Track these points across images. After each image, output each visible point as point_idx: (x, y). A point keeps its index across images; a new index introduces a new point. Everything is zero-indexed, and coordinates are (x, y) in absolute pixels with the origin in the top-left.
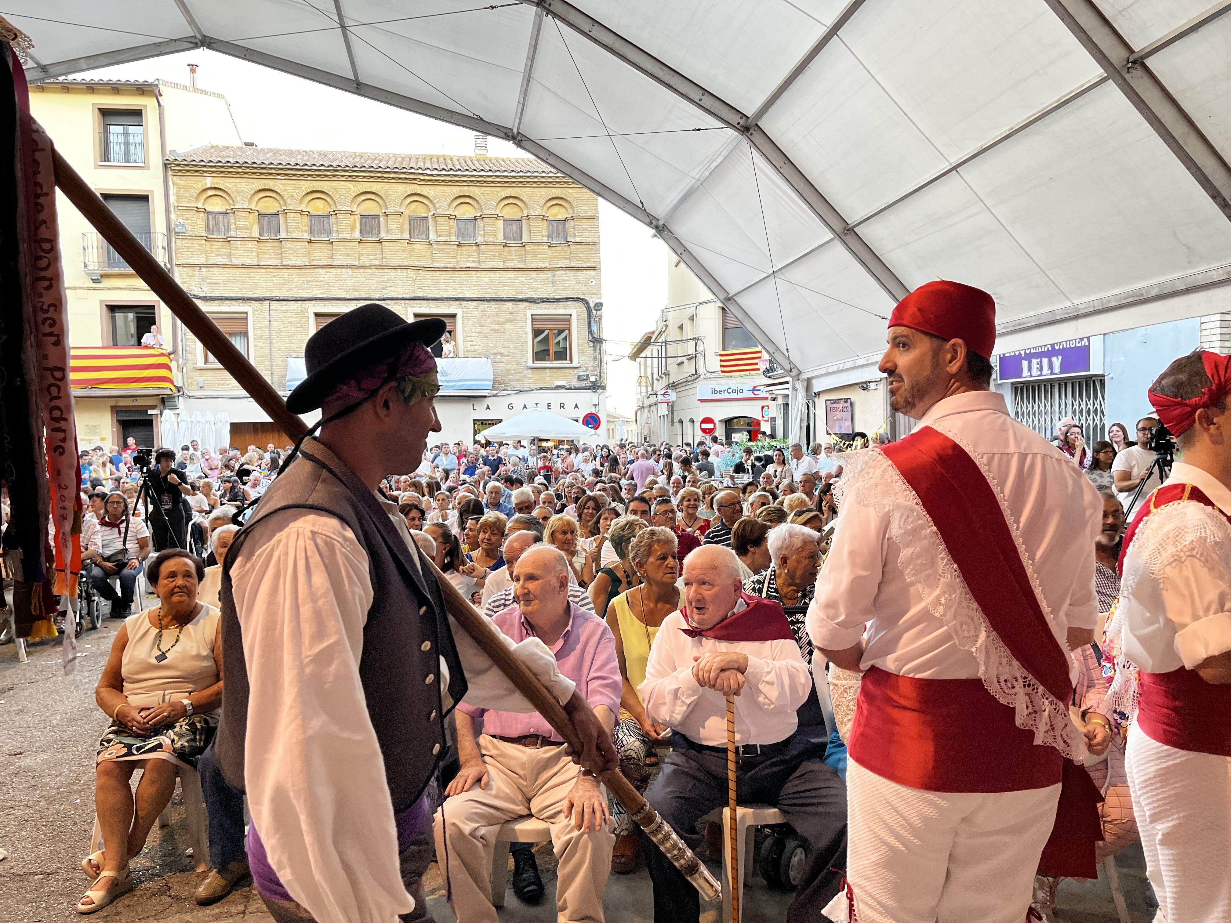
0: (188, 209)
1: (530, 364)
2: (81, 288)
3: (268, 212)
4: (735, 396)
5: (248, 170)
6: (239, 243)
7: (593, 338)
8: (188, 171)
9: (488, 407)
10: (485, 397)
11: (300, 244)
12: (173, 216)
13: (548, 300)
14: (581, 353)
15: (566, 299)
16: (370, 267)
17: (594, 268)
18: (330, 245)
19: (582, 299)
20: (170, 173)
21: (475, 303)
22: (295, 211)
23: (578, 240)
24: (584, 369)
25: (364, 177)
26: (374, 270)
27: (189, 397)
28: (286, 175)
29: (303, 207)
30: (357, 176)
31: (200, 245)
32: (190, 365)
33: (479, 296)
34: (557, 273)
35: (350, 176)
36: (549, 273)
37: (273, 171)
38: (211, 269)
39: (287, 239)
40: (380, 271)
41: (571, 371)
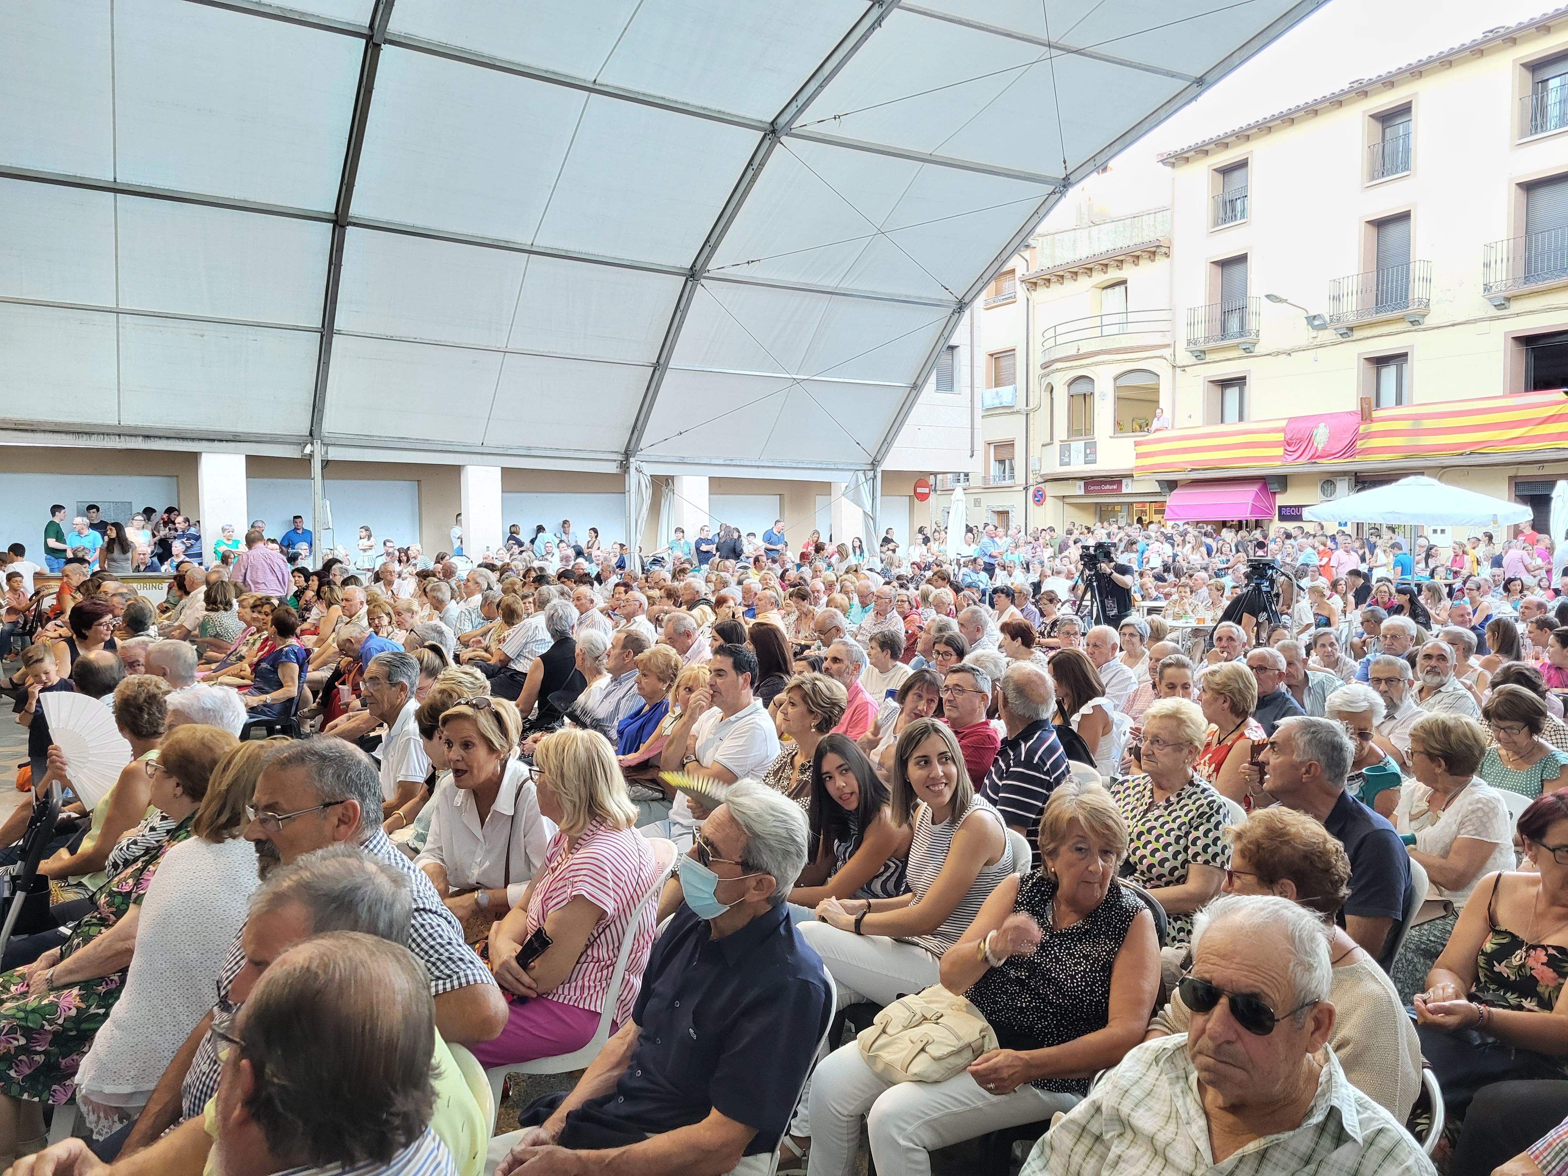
2: (1482, 320)
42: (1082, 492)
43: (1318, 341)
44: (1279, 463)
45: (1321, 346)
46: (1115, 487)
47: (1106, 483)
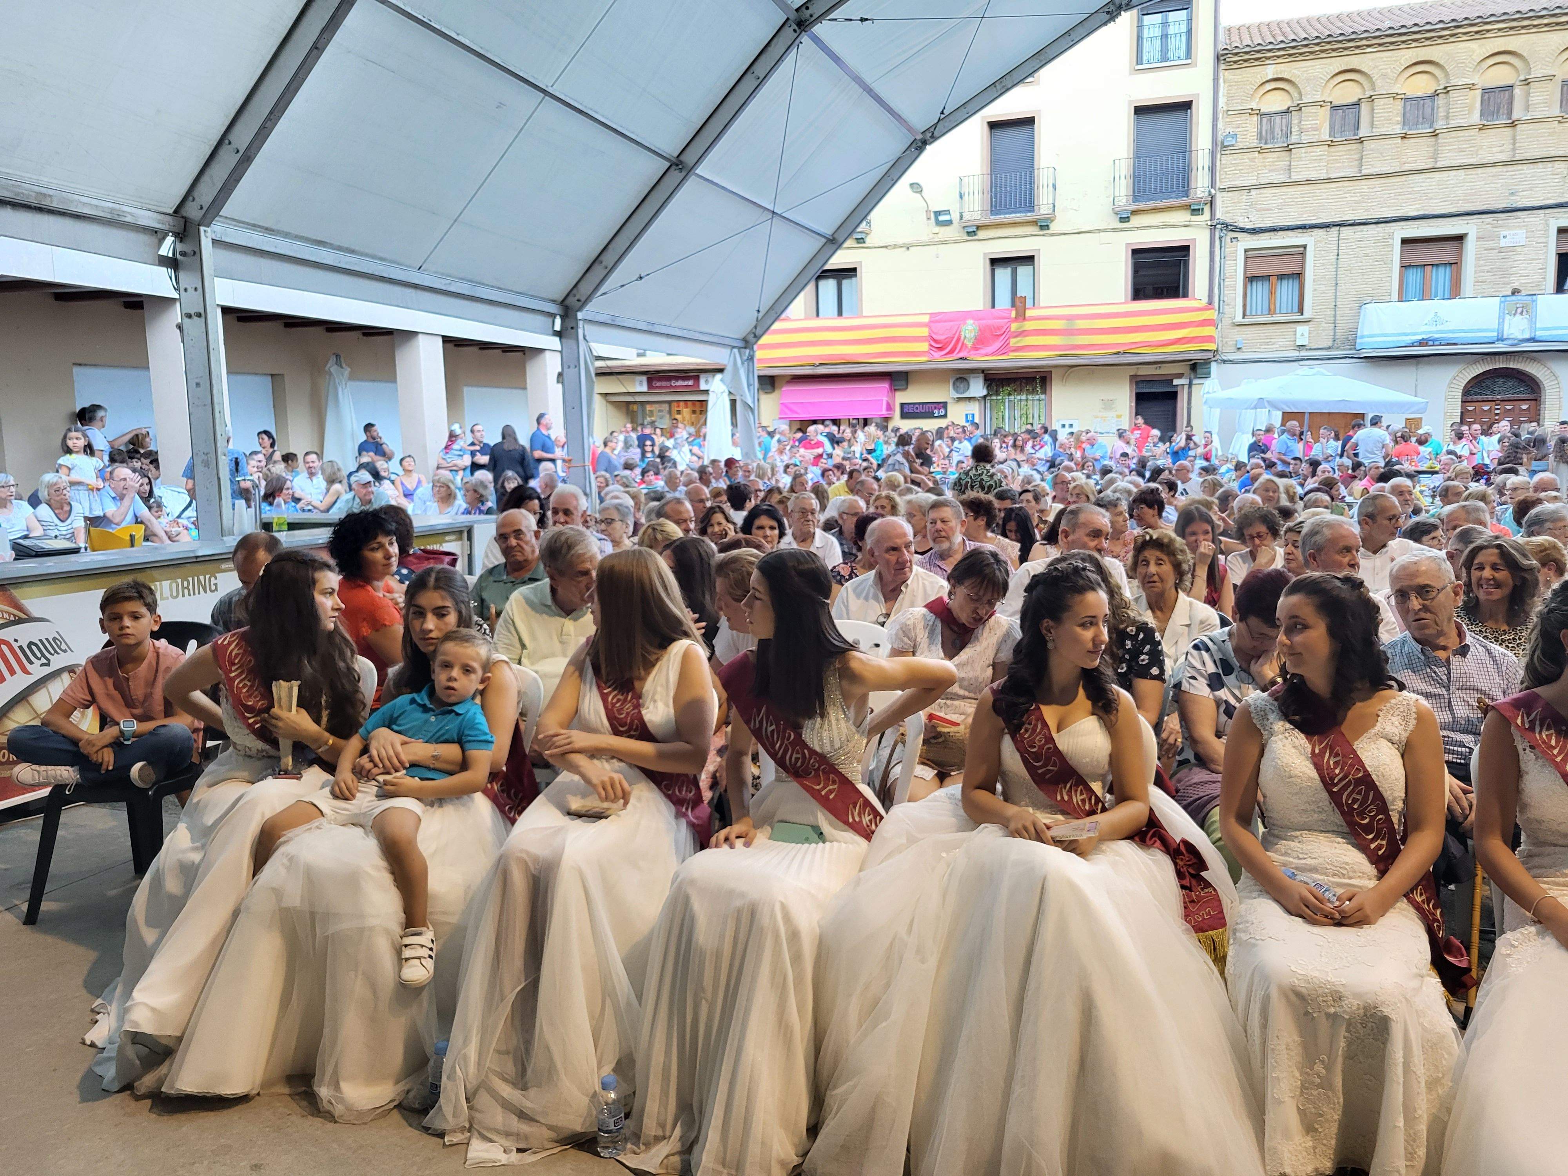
0: (1241, 112)
2: (1105, 230)
3: (1345, 102)
5: (1328, 47)
6: (1303, 150)
8: (1245, 61)
11: (1390, 141)
12: (1220, 125)
16: (1494, 164)
18: (1433, 139)
20: (1222, 66)
22: (1388, 95)
25: (1499, 30)
26: (1500, 169)
27: (1224, 361)
28: (1380, 45)
29: (1397, 89)
30: (1488, 31)
31: (1252, 160)
32: (1227, 321)
35: (1477, 32)
37: (1364, 42)
38: (1262, 191)
39: (1372, 138)
40: (1510, 168)
42: (644, 388)
43: (940, 237)
44: (925, 359)
45: (943, 243)
46: (691, 383)
47: (677, 378)
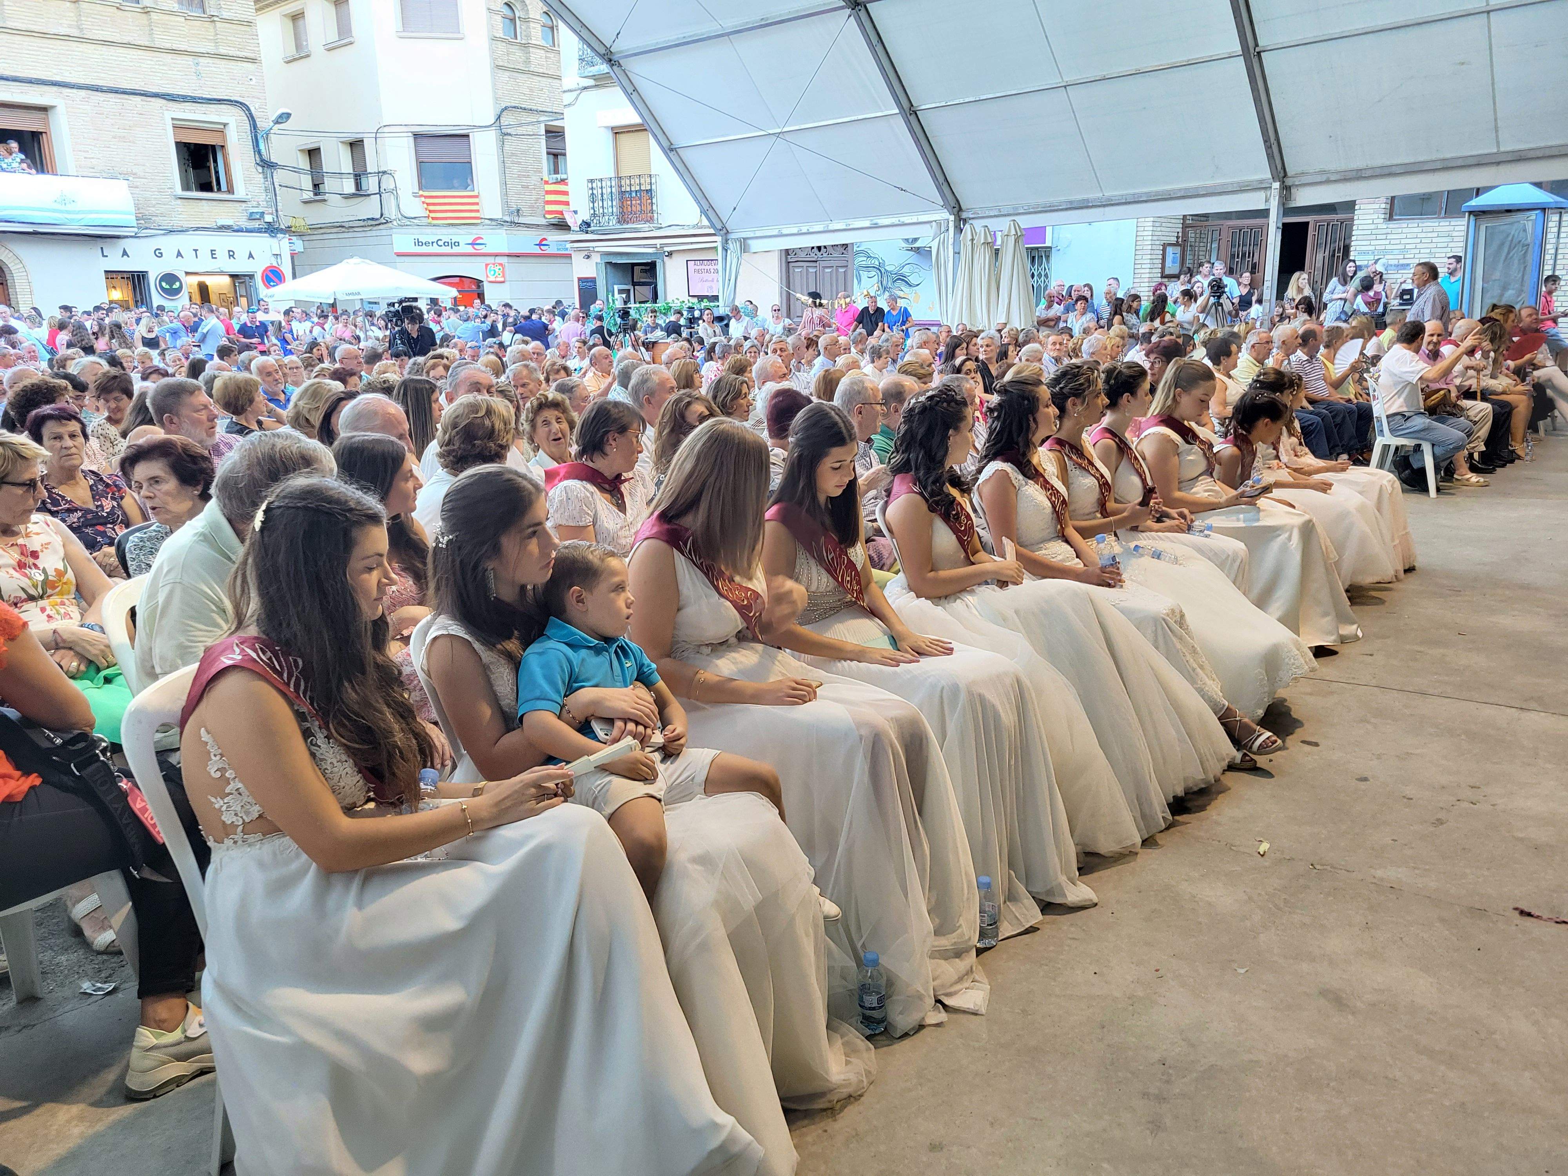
1: (178, 190)
4: (447, 250)
7: (262, 160)
9: (125, 253)
10: (118, 237)
13: (194, 100)
14: (248, 180)
15: (220, 101)
17: (253, 60)
19: (241, 103)
21: (83, 93)
23: (225, 14)
24: (255, 204)
33: (89, 81)
34: (201, 60)
36: (190, 58)
41: (237, 204)
